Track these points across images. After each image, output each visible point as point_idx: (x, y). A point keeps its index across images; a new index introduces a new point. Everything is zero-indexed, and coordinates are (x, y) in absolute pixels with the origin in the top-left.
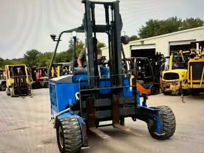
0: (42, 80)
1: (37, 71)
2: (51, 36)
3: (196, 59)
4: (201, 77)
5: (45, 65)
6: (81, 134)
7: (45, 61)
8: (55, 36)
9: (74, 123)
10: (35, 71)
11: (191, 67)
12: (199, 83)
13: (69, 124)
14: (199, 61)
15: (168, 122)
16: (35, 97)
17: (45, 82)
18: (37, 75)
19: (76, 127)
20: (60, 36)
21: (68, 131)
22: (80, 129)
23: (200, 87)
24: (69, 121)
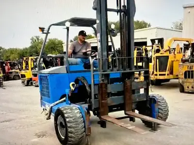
0: (11, 73)
1: (6, 65)
2: (40, 28)
3: (161, 54)
4: (166, 70)
5: (9, 60)
6: (84, 122)
7: (9, 56)
8: (44, 29)
9: (76, 111)
10: (4, 65)
11: (158, 60)
12: (165, 75)
13: (71, 112)
14: (164, 55)
15: (162, 108)
16: (8, 89)
17: (14, 74)
18: (6, 68)
19: (78, 115)
20: (49, 29)
21: (71, 119)
22: (83, 117)
23: (166, 78)
24: (71, 110)
